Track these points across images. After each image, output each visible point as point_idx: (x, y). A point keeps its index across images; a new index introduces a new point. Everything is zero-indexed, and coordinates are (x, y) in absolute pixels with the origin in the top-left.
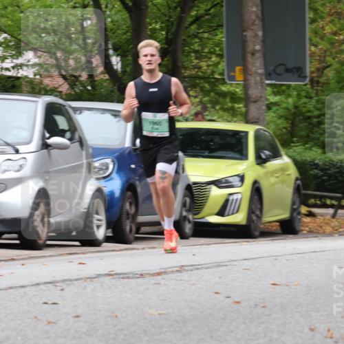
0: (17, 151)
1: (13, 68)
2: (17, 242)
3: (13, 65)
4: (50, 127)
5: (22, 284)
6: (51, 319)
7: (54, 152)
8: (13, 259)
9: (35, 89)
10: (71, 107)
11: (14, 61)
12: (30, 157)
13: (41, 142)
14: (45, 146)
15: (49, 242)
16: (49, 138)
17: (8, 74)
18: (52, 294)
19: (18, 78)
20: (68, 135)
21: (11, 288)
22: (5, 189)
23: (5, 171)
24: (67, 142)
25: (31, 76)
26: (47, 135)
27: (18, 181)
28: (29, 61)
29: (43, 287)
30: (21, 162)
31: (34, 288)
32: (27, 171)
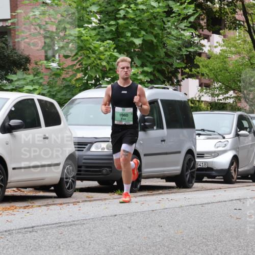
0: (224, 138)
1: (223, 99)
2: (223, 180)
3: (223, 97)
4: (240, 126)
5: (224, 200)
6: (238, 217)
7: (241, 138)
8: (220, 188)
9: (233, 108)
10: (250, 116)
11: (224, 95)
12: (230, 141)
13: (235, 133)
14: (237, 135)
15: (237, 180)
16: (239, 131)
17: (221, 101)
18: (238, 205)
19: (225, 104)
20: (248, 130)
21: (219, 202)
22: (218, 155)
23: (218, 147)
24: (248, 133)
25: (232, 102)
26: (238, 130)
27: (224, 152)
28: (231, 95)
29: (234, 201)
30: (225, 143)
31: (230, 202)
32: (228, 147)
